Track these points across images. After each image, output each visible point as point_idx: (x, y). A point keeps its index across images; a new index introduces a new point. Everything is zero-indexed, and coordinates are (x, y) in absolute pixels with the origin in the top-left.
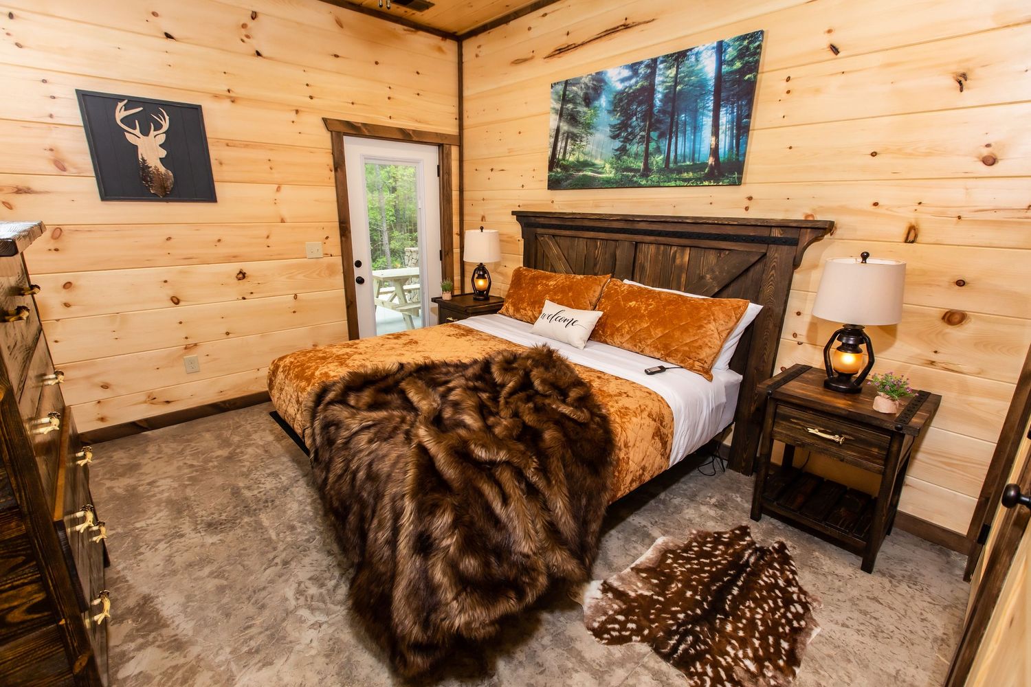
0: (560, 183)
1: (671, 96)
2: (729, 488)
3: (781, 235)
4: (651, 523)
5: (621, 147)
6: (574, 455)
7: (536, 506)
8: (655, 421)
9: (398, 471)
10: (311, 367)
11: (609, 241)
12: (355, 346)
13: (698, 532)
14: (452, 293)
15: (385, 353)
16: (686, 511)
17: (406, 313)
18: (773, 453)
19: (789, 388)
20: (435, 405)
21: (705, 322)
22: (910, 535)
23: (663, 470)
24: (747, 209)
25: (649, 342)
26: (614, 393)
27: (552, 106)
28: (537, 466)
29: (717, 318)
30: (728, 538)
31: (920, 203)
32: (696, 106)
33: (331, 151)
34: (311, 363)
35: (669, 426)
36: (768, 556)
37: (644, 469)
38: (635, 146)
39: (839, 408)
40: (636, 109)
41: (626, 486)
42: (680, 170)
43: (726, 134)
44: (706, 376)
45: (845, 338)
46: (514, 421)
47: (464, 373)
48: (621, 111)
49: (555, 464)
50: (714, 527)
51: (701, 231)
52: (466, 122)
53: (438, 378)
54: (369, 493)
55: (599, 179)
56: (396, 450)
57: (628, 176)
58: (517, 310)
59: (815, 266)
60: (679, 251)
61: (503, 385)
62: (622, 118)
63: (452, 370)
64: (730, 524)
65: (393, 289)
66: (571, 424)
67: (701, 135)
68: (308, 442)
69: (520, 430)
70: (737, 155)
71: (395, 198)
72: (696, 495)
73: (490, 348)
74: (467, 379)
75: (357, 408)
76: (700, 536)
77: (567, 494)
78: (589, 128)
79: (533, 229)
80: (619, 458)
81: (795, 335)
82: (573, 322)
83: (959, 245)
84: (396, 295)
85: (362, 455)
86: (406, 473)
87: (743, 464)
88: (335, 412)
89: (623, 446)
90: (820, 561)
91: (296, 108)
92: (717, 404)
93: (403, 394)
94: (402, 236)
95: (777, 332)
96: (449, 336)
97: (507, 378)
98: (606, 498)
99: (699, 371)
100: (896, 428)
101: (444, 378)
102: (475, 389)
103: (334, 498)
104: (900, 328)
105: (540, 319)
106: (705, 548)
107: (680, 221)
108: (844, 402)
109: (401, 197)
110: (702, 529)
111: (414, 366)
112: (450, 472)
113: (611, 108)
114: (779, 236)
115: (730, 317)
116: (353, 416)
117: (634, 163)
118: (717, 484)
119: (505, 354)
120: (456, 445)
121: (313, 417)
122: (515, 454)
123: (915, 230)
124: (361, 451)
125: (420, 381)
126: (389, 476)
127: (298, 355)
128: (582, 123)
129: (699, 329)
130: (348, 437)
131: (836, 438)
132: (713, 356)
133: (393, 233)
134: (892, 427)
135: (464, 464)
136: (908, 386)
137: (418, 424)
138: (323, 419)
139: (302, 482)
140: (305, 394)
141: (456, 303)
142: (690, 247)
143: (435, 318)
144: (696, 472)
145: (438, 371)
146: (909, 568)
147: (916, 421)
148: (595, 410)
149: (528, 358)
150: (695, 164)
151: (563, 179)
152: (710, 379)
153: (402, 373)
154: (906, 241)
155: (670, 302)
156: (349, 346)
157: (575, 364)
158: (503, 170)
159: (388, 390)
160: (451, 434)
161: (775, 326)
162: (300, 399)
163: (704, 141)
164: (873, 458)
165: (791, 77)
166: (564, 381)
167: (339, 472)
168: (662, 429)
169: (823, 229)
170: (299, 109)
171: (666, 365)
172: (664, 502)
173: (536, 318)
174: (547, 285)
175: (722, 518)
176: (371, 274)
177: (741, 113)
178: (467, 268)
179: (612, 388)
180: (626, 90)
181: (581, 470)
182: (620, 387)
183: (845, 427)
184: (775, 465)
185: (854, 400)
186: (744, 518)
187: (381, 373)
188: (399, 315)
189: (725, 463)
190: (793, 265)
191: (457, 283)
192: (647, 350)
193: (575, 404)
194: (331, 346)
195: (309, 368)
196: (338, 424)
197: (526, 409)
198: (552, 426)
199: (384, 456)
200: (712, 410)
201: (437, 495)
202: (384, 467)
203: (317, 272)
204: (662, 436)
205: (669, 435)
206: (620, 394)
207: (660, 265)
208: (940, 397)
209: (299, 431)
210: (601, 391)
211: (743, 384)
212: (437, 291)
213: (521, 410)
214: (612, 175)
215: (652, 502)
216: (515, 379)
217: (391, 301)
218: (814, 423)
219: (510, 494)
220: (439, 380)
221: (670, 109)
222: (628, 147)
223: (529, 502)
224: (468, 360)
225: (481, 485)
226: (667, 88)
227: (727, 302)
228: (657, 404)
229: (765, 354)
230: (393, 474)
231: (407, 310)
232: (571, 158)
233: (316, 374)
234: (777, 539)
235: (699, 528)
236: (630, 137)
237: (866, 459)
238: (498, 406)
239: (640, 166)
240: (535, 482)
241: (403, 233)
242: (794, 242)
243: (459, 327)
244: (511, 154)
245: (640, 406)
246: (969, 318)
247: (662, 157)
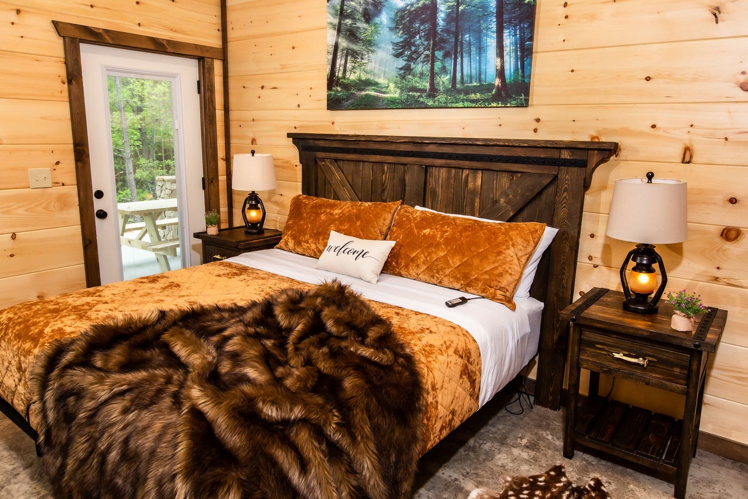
0: (341, 103)
1: (454, 15)
2: (539, 426)
3: (570, 156)
4: (463, 475)
5: (405, 66)
6: (379, 403)
7: (340, 468)
8: (462, 357)
9: (165, 445)
10: (39, 322)
11: (397, 166)
12: (97, 294)
13: (513, 478)
14: (219, 227)
15: (138, 300)
16: (498, 456)
17: (161, 253)
18: (580, 383)
19: (590, 312)
20: (210, 358)
21: (504, 248)
22: (713, 456)
23: (473, 412)
24: (535, 130)
25: (447, 271)
26: (416, 330)
27: (329, 21)
28: (339, 421)
29: (515, 243)
30: (544, 481)
31: (692, 126)
32: (480, 26)
33: (63, 60)
34: (39, 318)
35: (476, 362)
36: (586, 496)
37: (453, 413)
38: (420, 65)
39: (641, 330)
40: (419, 27)
41: (435, 435)
42: (467, 91)
43: (510, 55)
44: (509, 305)
45: (639, 258)
46: (307, 370)
47: (241, 318)
48: (403, 29)
49: (359, 416)
50: (529, 471)
51: (492, 154)
52: (231, 34)
53: (209, 326)
54: (126, 479)
55: (383, 99)
56: (160, 419)
57: (414, 97)
58: (298, 243)
59: (604, 188)
60: (471, 174)
61: (290, 330)
62: (405, 36)
63: (226, 315)
64: (545, 465)
65: (143, 224)
66: (373, 368)
67: (486, 56)
68: (35, 421)
69: (316, 379)
70: (523, 76)
71: (141, 119)
72: (506, 438)
73: (270, 288)
74: (247, 325)
75: (106, 371)
76: (515, 483)
77: (375, 451)
78: (370, 45)
79: (312, 153)
80: (427, 403)
81: (590, 258)
82: (363, 254)
83: (728, 165)
84: (146, 232)
85: (114, 430)
86: (176, 446)
87: (550, 398)
88: (75, 378)
89: (430, 388)
90: (635, 494)
91: (18, 8)
92: (522, 335)
93: (166, 348)
94: (151, 164)
95: (574, 255)
96: (219, 276)
97: (295, 320)
98: (417, 449)
99: (501, 300)
100: (695, 346)
101: (217, 326)
102: (257, 336)
103: (75, 492)
104: (686, 247)
105: (325, 252)
106: (522, 496)
107: (471, 143)
108: (644, 323)
109: (148, 120)
110: (516, 475)
111: (178, 313)
112: (234, 439)
113: (393, 25)
114: (569, 158)
115: (528, 242)
116: (101, 381)
117: (419, 83)
118: (527, 422)
119: (290, 293)
120: (240, 404)
121: (44, 385)
122: (313, 409)
123: (689, 151)
124: (113, 425)
125: (188, 331)
126: (153, 453)
127: (20, 309)
128: (362, 40)
129: (498, 255)
130: (94, 409)
131: (640, 361)
132: (514, 284)
133: (138, 160)
134: (690, 345)
135: (252, 427)
136: (701, 302)
137: (189, 383)
138: (58, 388)
139: (24, 476)
140: (31, 358)
141: (223, 238)
142: (482, 170)
143: (198, 257)
144: (503, 412)
145: (209, 318)
146: (717, 490)
147: (710, 337)
148: (399, 350)
149: (316, 295)
150: (482, 85)
151: (343, 99)
152: (513, 308)
153: (163, 322)
154: (683, 162)
155: (466, 228)
156: (89, 294)
157: (370, 301)
158: (275, 88)
159: (146, 345)
160: (233, 392)
161: (571, 250)
162: (23, 366)
163: (489, 62)
164: (675, 378)
165: (568, 3)
166: (361, 320)
167: (81, 455)
168: (470, 366)
169: (609, 151)
170: (21, 8)
171: (467, 296)
172: (474, 450)
173: (321, 252)
174: (331, 214)
175: (535, 459)
176: (116, 206)
177: (524, 35)
178: (236, 198)
179: (412, 324)
180: (408, 8)
181: (388, 421)
182: (421, 323)
183: (647, 350)
184: (582, 396)
185: (653, 321)
186: (557, 457)
187: (136, 324)
188: (151, 256)
189: (532, 399)
190: (584, 186)
191: (224, 215)
192: (446, 281)
193: (376, 345)
194: (65, 295)
195: (35, 324)
196: (79, 394)
197: (320, 354)
198: (352, 372)
199: (145, 428)
200: (518, 342)
201: (218, 471)
202: (146, 442)
203: (44, 205)
204: (470, 375)
205: (477, 372)
206: (422, 331)
207: (452, 190)
208: (726, 312)
209: (20, 407)
210: (401, 328)
211: (544, 312)
212: (200, 225)
213: (314, 356)
214: (397, 95)
215: (462, 451)
216: (303, 321)
217: (140, 239)
218: (619, 347)
219: (309, 459)
220: (211, 328)
221: (453, 29)
222: (413, 66)
223: (331, 465)
224: (245, 302)
225: (273, 451)
226: (449, 7)
227: (524, 226)
228: (462, 338)
229: (563, 278)
230: (159, 450)
231: (161, 249)
232: (352, 77)
233: (46, 331)
234: (593, 475)
235: (512, 474)
236: (414, 56)
237: (670, 381)
238: (286, 355)
239: (425, 86)
240: (338, 441)
241: (151, 160)
242: (583, 164)
243: (230, 265)
244: (284, 70)
245: (445, 342)
246: (743, 234)
247: (448, 77)
